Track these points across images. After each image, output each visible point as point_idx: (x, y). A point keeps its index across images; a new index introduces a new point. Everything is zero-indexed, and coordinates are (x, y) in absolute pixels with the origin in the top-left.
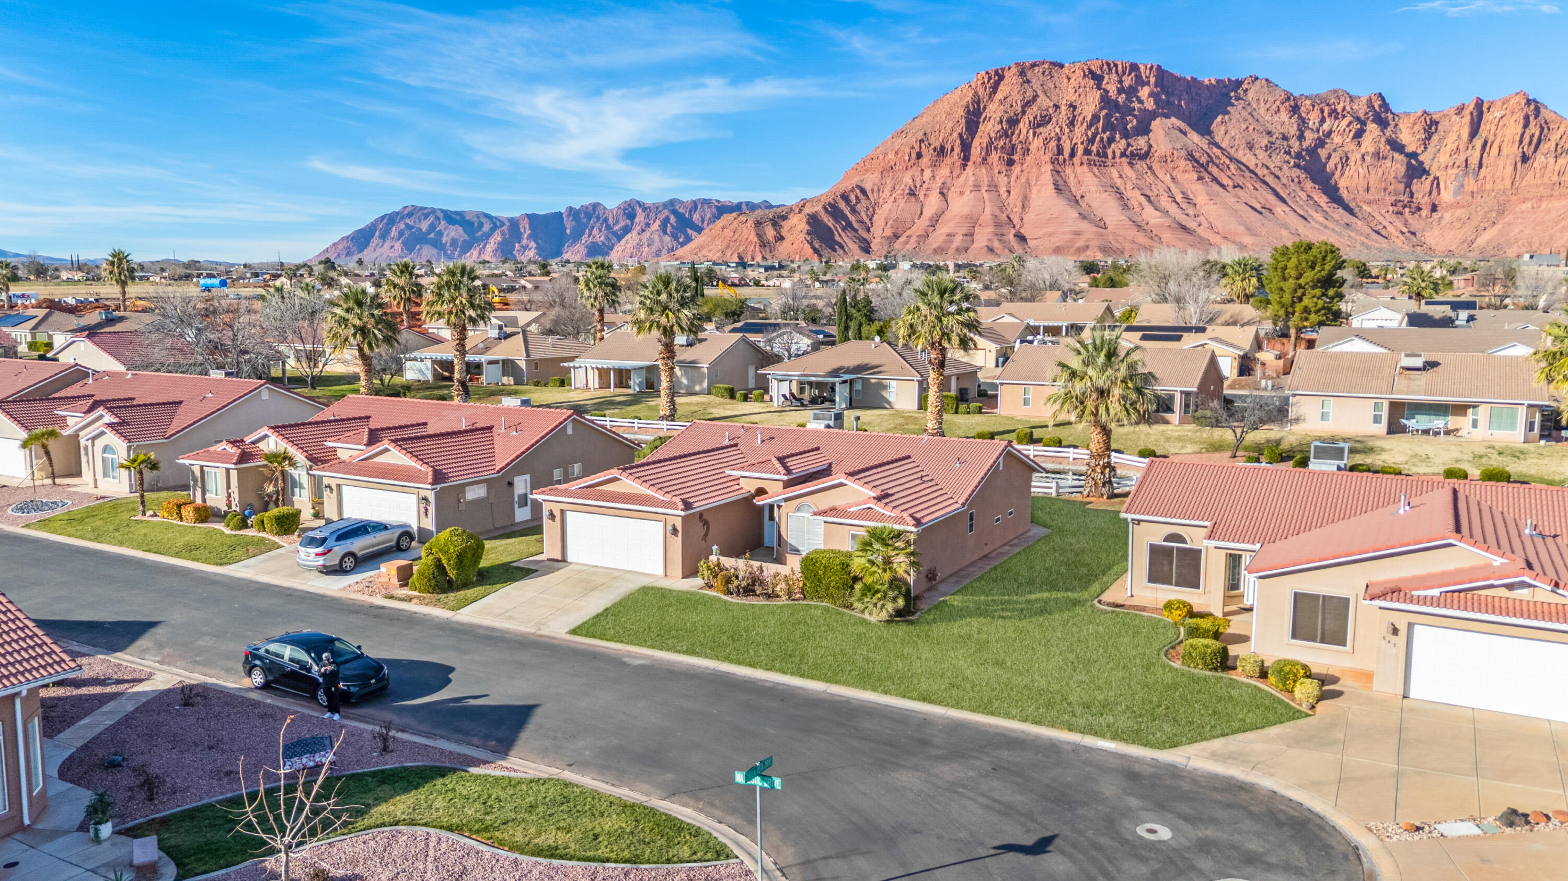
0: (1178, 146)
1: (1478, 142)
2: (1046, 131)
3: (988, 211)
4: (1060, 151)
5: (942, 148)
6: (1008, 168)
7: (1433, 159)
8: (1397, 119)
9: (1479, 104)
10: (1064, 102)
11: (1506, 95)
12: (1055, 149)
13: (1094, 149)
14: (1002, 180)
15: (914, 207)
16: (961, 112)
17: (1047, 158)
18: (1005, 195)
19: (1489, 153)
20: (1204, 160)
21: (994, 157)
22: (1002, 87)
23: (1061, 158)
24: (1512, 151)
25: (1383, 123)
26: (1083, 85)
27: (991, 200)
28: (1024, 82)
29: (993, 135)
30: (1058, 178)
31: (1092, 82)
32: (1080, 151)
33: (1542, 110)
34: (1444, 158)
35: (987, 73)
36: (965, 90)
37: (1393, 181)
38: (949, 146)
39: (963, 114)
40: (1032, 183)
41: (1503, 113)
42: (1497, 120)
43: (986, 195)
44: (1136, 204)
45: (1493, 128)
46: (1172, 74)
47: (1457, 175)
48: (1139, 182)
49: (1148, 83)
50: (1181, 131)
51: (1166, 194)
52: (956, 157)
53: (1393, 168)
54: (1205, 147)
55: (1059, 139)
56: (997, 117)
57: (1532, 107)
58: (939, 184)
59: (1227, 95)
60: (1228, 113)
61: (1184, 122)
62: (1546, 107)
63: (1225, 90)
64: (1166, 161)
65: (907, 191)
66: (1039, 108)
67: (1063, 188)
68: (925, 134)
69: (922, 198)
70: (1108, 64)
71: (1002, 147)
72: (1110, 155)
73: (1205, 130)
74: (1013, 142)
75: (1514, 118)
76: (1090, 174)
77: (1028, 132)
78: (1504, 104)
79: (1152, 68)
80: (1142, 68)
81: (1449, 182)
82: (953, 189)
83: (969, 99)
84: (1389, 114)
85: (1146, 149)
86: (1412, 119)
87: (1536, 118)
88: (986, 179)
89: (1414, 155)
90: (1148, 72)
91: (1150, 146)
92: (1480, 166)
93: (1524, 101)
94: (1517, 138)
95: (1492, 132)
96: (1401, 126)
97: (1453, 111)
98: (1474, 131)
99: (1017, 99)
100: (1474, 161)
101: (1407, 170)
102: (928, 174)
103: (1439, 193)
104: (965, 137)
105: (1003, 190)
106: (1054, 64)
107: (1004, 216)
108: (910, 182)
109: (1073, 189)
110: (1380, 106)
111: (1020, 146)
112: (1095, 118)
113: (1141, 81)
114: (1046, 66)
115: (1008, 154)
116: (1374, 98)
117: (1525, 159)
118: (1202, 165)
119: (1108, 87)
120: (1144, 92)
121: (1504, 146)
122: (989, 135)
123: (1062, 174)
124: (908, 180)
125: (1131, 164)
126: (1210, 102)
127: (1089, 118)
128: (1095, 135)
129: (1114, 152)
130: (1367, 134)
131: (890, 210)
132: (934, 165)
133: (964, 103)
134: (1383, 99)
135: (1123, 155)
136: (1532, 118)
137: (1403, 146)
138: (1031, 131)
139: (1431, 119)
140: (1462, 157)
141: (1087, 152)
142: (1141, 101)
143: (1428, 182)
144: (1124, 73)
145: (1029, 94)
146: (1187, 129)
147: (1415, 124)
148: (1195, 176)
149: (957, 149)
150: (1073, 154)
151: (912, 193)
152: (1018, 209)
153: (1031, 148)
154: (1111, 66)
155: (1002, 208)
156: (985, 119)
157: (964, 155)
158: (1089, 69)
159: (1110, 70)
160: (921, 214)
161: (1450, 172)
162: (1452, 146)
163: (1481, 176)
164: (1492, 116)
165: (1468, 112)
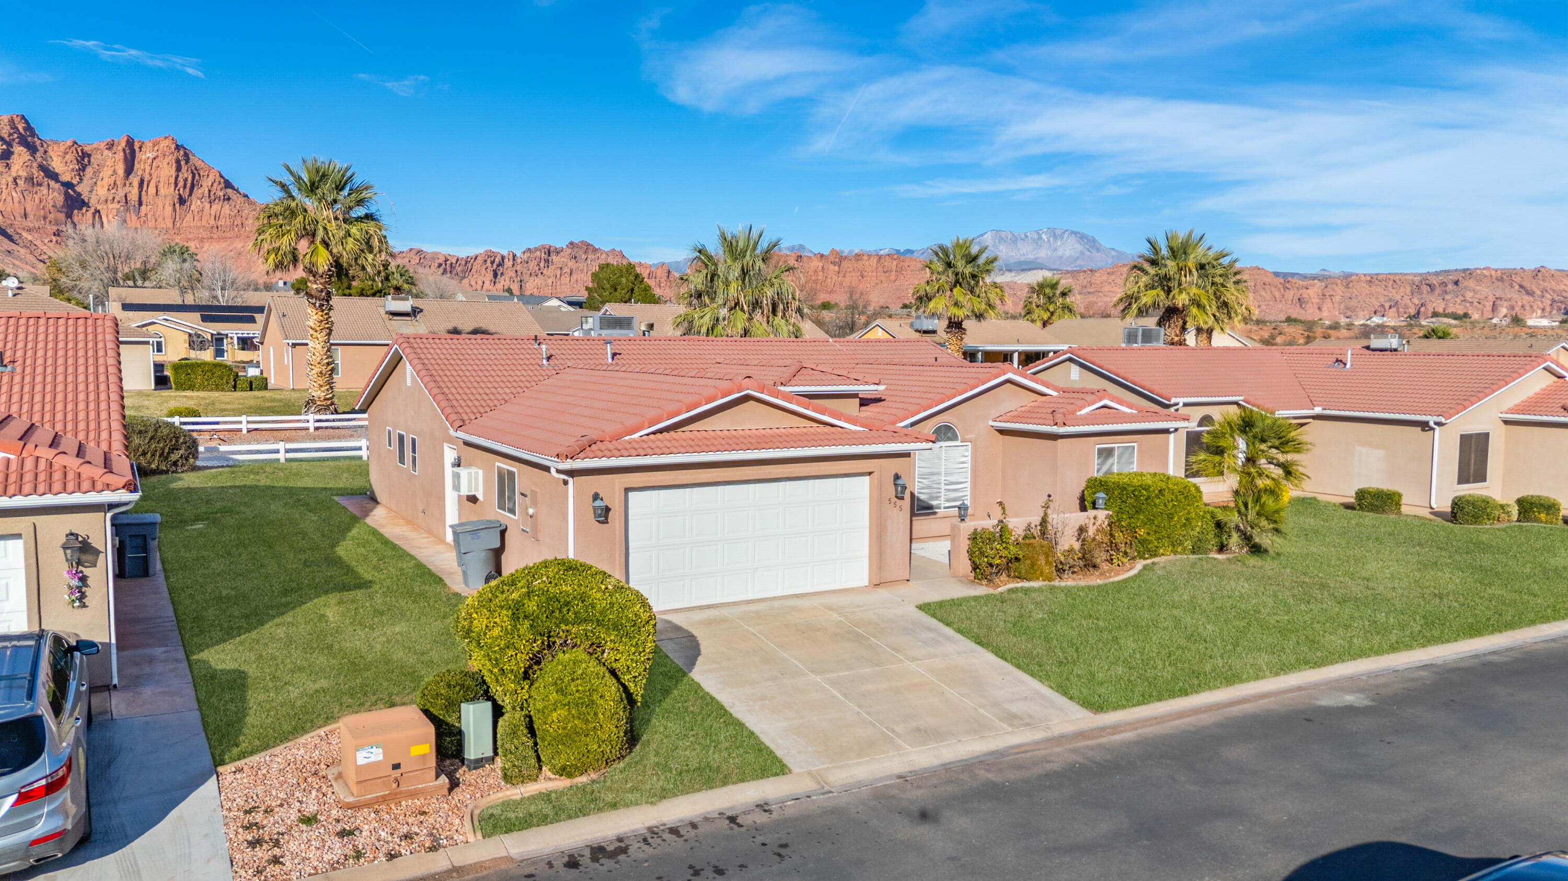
1: (135, 181)
7: (91, 192)
8: (45, 146)
9: (130, 143)
11: (156, 138)
19: (147, 192)
24: (168, 191)
25: (31, 148)
33: (191, 156)
34: (102, 191)
37: (52, 209)
41: (155, 154)
42: (150, 160)
45: (148, 168)
47: (118, 210)
53: (51, 197)
57: (182, 152)
62: (194, 155)
75: (167, 160)
78: (154, 146)
81: (110, 216)
84: (36, 139)
86: (62, 148)
87: (186, 163)
89: (68, 185)
92: (140, 204)
93: (173, 146)
94: (172, 180)
95: (147, 171)
96: (51, 153)
97: (103, 146)
98: (129, 170)
100: (133, 197)
101: (66, 200)
103: (102, 226)
110: (25, 129)
116: (17, 120)
117: (182, 201)
121: (161, 186)
130: (15, 157)
134: (27, 122)
136: (183, 163)
137: (57, 174)
139: (82, 150)
140: (121, 193)
143: (90, 214)
147: (66, 153)
161: (111, 206)
162: (107, 181)
163: (142, 214)
164: (144, 156)
165: (120, 148)
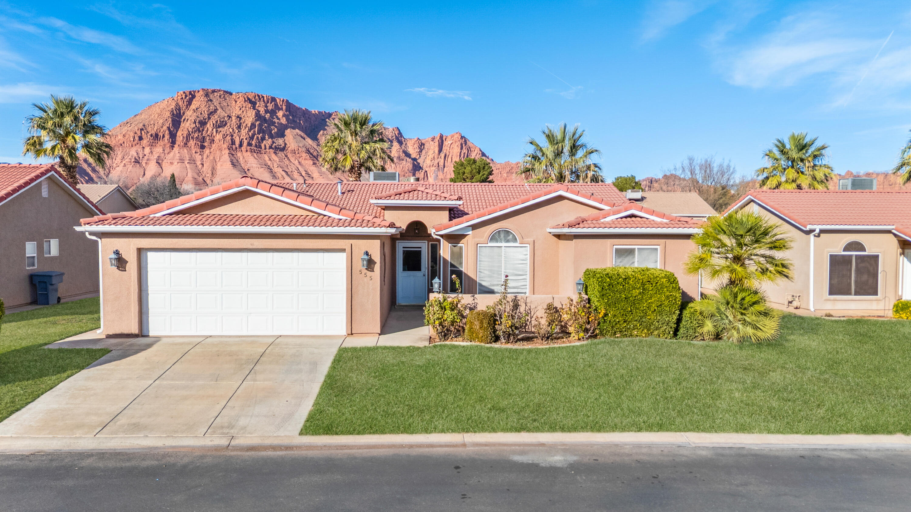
0: (301, 145)
1: (442, 155)
2: (223, 130)
3: (190, 175)
4: (233, 143)
5: (157, 135)
6: (201, 150)
7: (424, 162)
8: (406, 141)
9: (441, 137)
10: (234, 115)
11: (453, 133)
12: (230, 141)
13: (253, 143)
14: (198, 157)
15: (138, 170)
16: (168, 114)
17: (225, 146)
18: (200, 166)
19: (447, 161)
20: (315, 154)
21: (192, 143)
22: (194, 102)
23: (234, 147)
24: (456, 160)
25: (400, 143)
26: (244, 106)
27: (191, 169)
28: (208, 101)
29: (190, 130)
30: (233, 158)
31: (250, 105)
32: (245, 143)
33: (467, 142)
34: (428, 162)
35: (184, 93)
36: (170, 102)
37: (407, 171)
38: (161, 134)
39: (169, 115)
40: (217, 160)
41: (452, 141)
42: (449, 145)
43: (188, 166)
44: (280, 176)
45: (448, 149)
46: (295, 106)
47: (435, 170)
48: (280, 163)
49: (282, 109)
50: (302, 137)
51: (296, 171)
52: (166, 141)
53: (407, 165)
54: (315, 147)
55: (232, 136)
56: (193, 119)
57: (463, 140)
58: (156, 157)
59: (324, 120)
60: (326, 130)
61: (303, 132)
62: (469, 141)
63: (323, 118)
64: (295, 153)
65: (133, 160)
66: (219, 117)
67: (236, 164)
68: (144, 125)
69: (144, 165)
70: (259, 96)
71: (197, 137)
72: (263, 147)
73: (315, 138)
74: (204, 135)
75: (457, 144)
76: (252, 157)
77: (212, 130)
78: (452, 137)
79: (283, 101)
80: (278, 101)
81: (431, 173)
82: (165, 161)
83: (173, 107)
84: (402, 138)
85: (283, 145)
86: (413, 142)
87: (465, 145)
88: (187, 156)
89: (415, 160)
90: (281, 103)
91: (286, 144)
92: (444, 167)
93: (460, 137)
94: (459, 154)
95: (448, 150)
96: (408, 144)
97: (430, 140)
98: (440, 150)
99: (204, 110)
100: (441, 164)
101: (413, 167)
102: (147, 150)
103: (428, 179)
104: (172, 129)
105: (198, 163)
106: (227, 92)
107: (201, 178)
108: (135, 154)
109: (242, 165)
110: (398, 134)
111: (208, 138)
112: (253, 125)
113: (278, 108)
114: (222, 93)
115: (201, 142)
116: (395, 130)
118: (314, 157)
119: (260, 109)
120: (280, 114)
121: (453, 158)
122: (188, 129)
123: (235, 156)
124: (133, 152)
125: (275, 153)
126: (316, 123)
127: (249, 125)
128: (253, 135)
129: (265, 146)
130: (393, 147)
131: (121, 171)
132: (151, 145)
133: (170, 109)
134: (399, 130)
135: (271, 147)
136: (464, 145)
137: (410, 155)
138: (215, 130)
139: (421, 142)
140: (436, 162)
141: (249, 144)
142: (279, 119)
143: (423, 173)
144: (268, 102)
145: (212, 108)
146: (305, 136)
147: (414, 144)
148: (312, 163)
149: (167, 137)
150: (241, 145)
151: (137, 161)
152: (209, 175)
153: (215, 139)
154: (261, 97)
155: (199, 173)
156: (184, 120)
157: (172, 140)
158: (247, 97)
159: (260, 99)
160: (144, 174)
161: (432, 168)
162: (431, 156)
163: (445, 172)
164: (447, 143)
165: (437, 140)
